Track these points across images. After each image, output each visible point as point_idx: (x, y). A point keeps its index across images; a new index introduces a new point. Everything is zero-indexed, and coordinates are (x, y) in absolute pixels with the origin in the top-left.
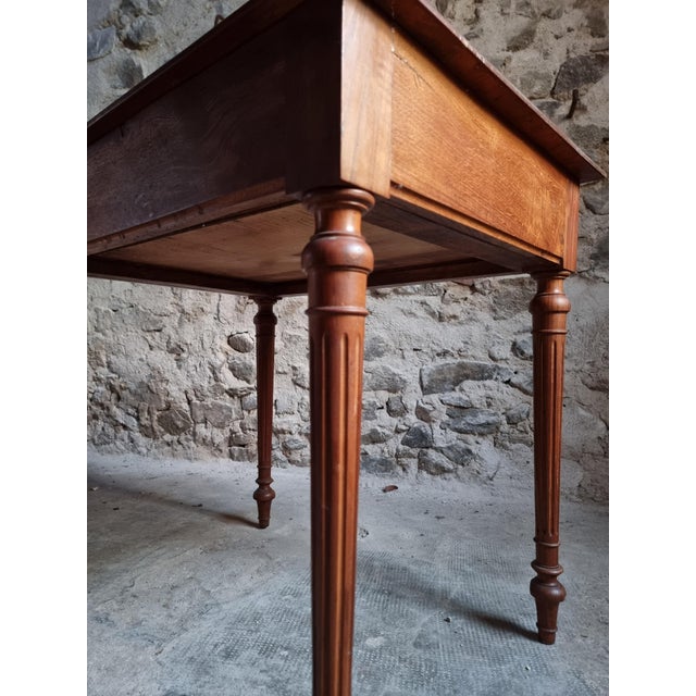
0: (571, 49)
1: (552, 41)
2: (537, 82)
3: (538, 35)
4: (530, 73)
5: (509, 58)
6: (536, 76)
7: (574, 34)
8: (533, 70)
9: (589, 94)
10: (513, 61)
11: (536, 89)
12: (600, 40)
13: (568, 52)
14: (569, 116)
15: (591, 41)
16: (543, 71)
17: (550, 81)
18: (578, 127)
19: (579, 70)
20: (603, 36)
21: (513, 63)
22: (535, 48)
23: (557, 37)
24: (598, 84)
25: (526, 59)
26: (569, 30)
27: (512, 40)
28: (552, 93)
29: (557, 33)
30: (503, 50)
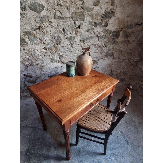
0: (107, 8)
1: (103, 5)
2: (99, 16)
3: (100, 3)
4: (97, 13)
5: (93, 8)
6: (99, 14)
7: (108, 4)
8: (98, 12)
9: (109, 22)
10: (94, 9)
11: (98, 18)
12: (113, 7)
13: (106, 9)
14: (104, 26)
15: (111, 7)
16: (100, 13)
17: (102, 17)
18: (106, 29)
19: (108, 15)
20: (113, 6)
21: (94, 10)
22: (99, 6)
23: (104, 4)
24: (111, 19)
25: (97, 9)
26: (107, 2)
27: (94, 3)
28: (102, 19)
29: (104, 3)
30: (92, 5)
